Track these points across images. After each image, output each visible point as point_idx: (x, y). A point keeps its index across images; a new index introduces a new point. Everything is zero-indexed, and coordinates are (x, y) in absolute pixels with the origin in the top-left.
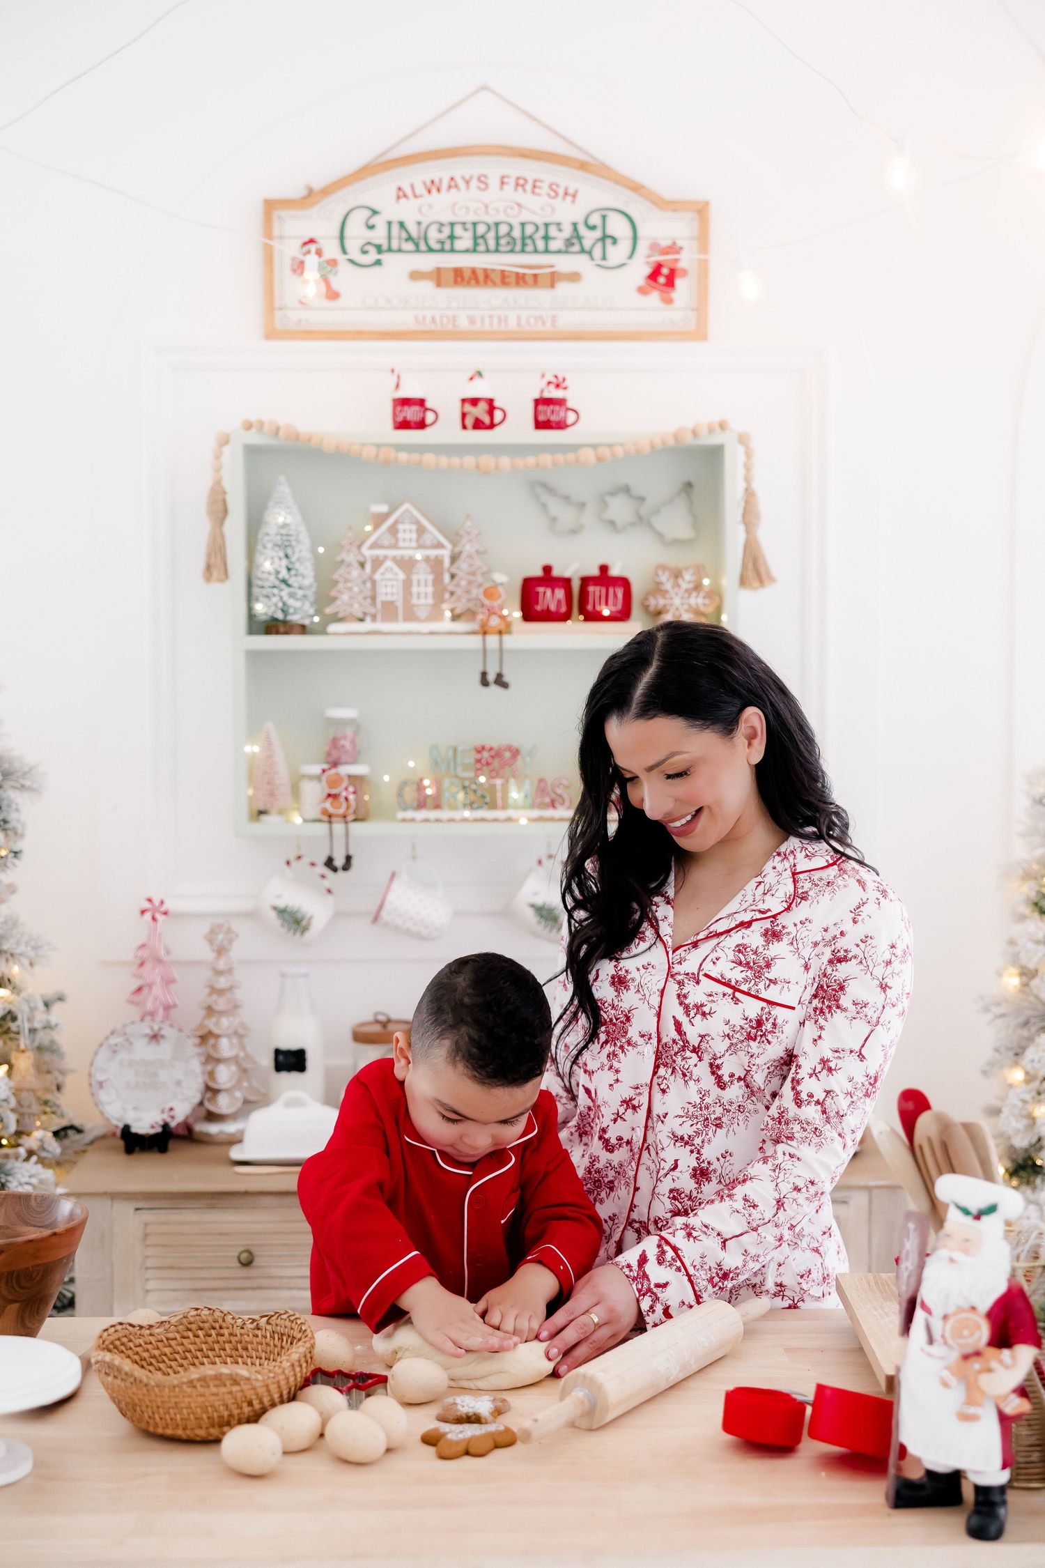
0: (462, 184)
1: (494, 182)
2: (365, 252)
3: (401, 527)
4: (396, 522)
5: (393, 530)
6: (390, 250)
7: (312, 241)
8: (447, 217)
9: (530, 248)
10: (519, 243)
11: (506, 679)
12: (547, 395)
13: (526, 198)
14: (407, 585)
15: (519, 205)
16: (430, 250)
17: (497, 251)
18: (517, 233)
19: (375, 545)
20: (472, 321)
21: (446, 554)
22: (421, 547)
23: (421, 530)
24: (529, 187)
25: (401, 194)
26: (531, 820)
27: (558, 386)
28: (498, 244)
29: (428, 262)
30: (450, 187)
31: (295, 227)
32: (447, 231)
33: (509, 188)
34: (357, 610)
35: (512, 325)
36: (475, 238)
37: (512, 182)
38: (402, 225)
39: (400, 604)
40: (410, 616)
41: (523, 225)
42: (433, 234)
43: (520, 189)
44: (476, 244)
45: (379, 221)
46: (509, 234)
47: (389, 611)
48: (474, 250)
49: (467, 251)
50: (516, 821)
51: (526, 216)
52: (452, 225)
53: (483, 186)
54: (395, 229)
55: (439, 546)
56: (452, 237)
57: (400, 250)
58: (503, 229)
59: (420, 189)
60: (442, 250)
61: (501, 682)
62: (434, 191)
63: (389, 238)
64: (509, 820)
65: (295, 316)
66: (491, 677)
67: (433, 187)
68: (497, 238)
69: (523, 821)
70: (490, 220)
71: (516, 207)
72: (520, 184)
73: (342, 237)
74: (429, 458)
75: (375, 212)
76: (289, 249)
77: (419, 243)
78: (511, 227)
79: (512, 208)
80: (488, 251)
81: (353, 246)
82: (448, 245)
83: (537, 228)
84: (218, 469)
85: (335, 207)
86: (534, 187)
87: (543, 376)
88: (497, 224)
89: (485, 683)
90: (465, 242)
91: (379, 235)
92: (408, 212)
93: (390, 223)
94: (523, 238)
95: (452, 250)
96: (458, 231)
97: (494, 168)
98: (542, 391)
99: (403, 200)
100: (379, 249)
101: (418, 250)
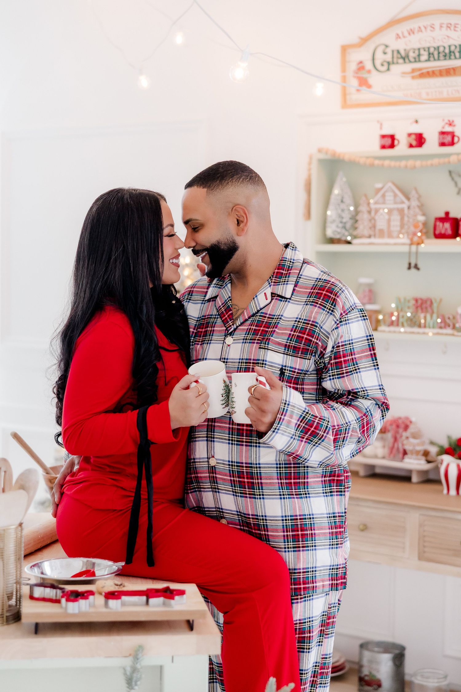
0: (423, 29)
1: (437, 27)
2: (382, 65)
3: (387, 194)
4: (386, 192)
5: (384, 196)
6: (393, 63)
7: (361, 62)
8: (417, 46)
9: (453, 57)
10: (448, 55)
11: (419, 266)
12: (444, 130)
13: (452, 33)
14: (389, 221)
15: (448, 37)
16: (410, 62)
17: (439, 59)
18: (447, 51)
19: (376, 203)
20: (428, 94)
21: (405, 206)
22: (395, 203)
23: (395, 195)
24: (452, 28)
25: (398, 37)
26: (434, 334)
27: (450, 125)
28: (439, 56)
29: (408, 67)
30: (419, 31)
31: (356, 56)
32: (417, 52)
33: (444, 29)
34: (366, 233)
35: (445, 95)
36: (429, 54)
37: (445, 26)
38: (398, 52)
39: (386, 230)
40: (390, 236)
41: (450, 46)
42: (411, 55)
43: (449, 29)
44: (429, 57)
45: (389, 51)
46: (444, 51)
47: (381, 234)
48: (428, 60)
49: (426, 61)
50: (427, 334)
51: (451, 42)
52: (419, 49)
53: (432, 29)
54: (395, 53)
55: (403, 202)
56: (419, 55)
57: (397, 63)
58: (441, 49)
59: (406, 34)
60: (415, 61)
61: (416, 267)
62: (411, 33)
63: (393, 58)
64: (424, 333)
65: (355, 97)
66: (413, 265)
67: (411, 32)
68: (439, 53)
69: (430, 334)
70: (436, 45)
71: (446, 38)
72: (449, 27)
73: (373, 59)
74: (387, 163)
75: (387, 46)
76: (353, 66)
77: (405, 58)
78: (444, 48)
79: (445, 38)
80: (435, 60)
81: (378, 63)
82: (418, 59)
83: (456, 47)
84: (309, 170)
85: (371, 46)
86: (455, 27)
87: (443, 120)
88: (438, 47)
89: (409, 268)
90: (424, 57)
91: (389, 57)
92: (401, 45)
93: (393, 51)
94: (450, 52)
95: (419, 61)
96: (422, 52)
97: (437, 20)
98: (443, 128)
99: (399, 40)
100: (389, 63)
101: (405, 62)
